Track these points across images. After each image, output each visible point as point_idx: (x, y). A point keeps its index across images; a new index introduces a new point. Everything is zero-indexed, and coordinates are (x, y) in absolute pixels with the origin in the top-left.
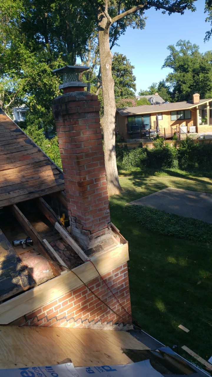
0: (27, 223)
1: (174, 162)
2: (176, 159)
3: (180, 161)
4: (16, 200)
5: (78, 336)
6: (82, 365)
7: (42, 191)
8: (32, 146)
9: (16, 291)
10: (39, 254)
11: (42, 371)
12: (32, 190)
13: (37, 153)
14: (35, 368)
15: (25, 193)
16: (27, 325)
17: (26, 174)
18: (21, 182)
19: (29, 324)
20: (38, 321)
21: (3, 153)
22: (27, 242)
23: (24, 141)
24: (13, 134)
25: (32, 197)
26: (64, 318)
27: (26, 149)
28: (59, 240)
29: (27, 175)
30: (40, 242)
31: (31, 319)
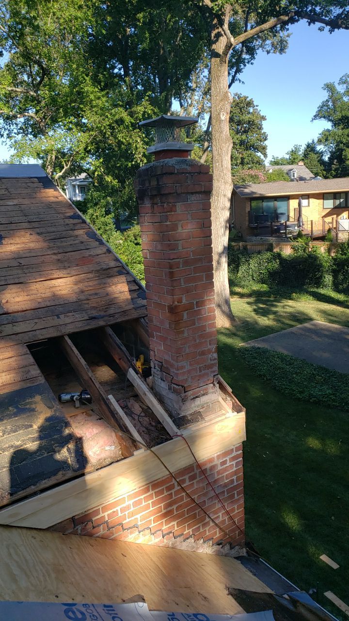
0: (85, 368)
1: (325, 278)
2: (329, 274)
3: (335, 277)
4: (68, 328)
5: (155, 559)
6: (162, 609)
7: (111, 317)
8: (98, 243)
9: (61, 476)
10: (100, 419)
11: (98, 613)
12: (94, 313)
13: (105, 255)
14: (86, 605)
15: (83, 319)
16: (75, 533)
17: (86, 287)
18: (79, 300)
19: (79, 532)
20: (94, 528)
21: (53, 252)
22: (81, 398)
23: (86, 234)
24: (69, 223)
25: (93, 325)
26: (134, 527)
27: (88, 247)
28: (131, 398)
29: (87, 289)
30: (103, 399)
31: (83, 523)
